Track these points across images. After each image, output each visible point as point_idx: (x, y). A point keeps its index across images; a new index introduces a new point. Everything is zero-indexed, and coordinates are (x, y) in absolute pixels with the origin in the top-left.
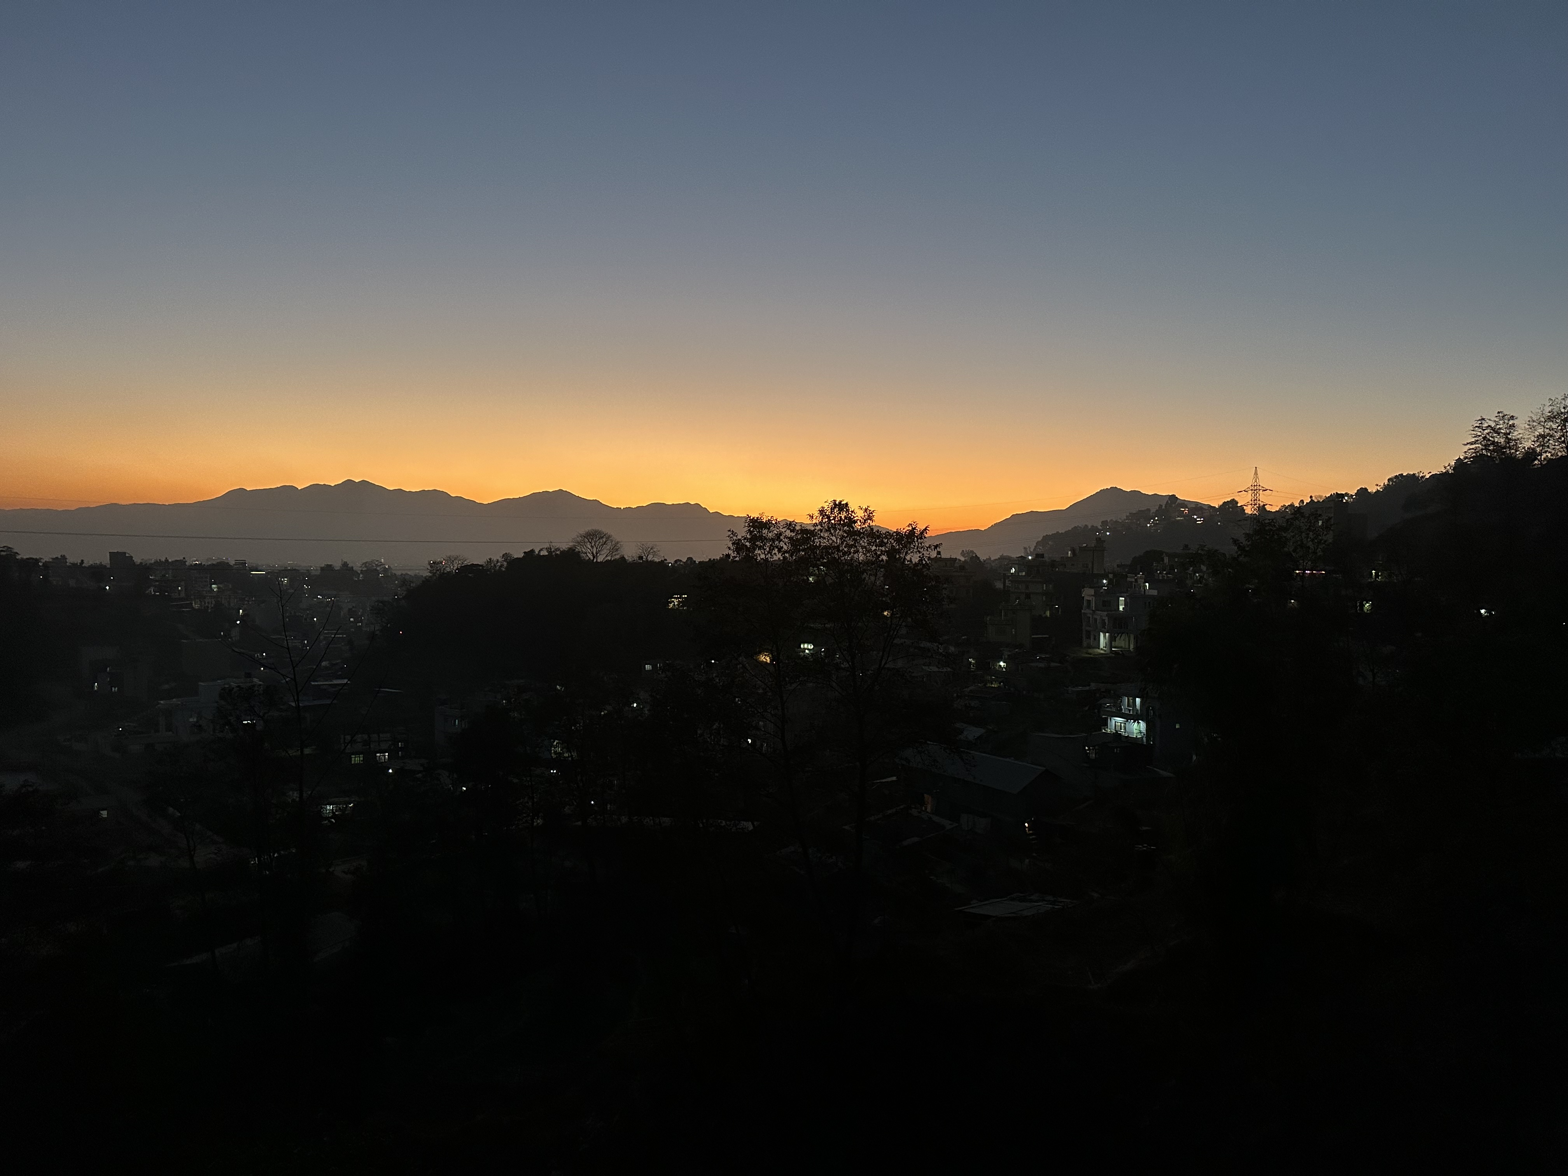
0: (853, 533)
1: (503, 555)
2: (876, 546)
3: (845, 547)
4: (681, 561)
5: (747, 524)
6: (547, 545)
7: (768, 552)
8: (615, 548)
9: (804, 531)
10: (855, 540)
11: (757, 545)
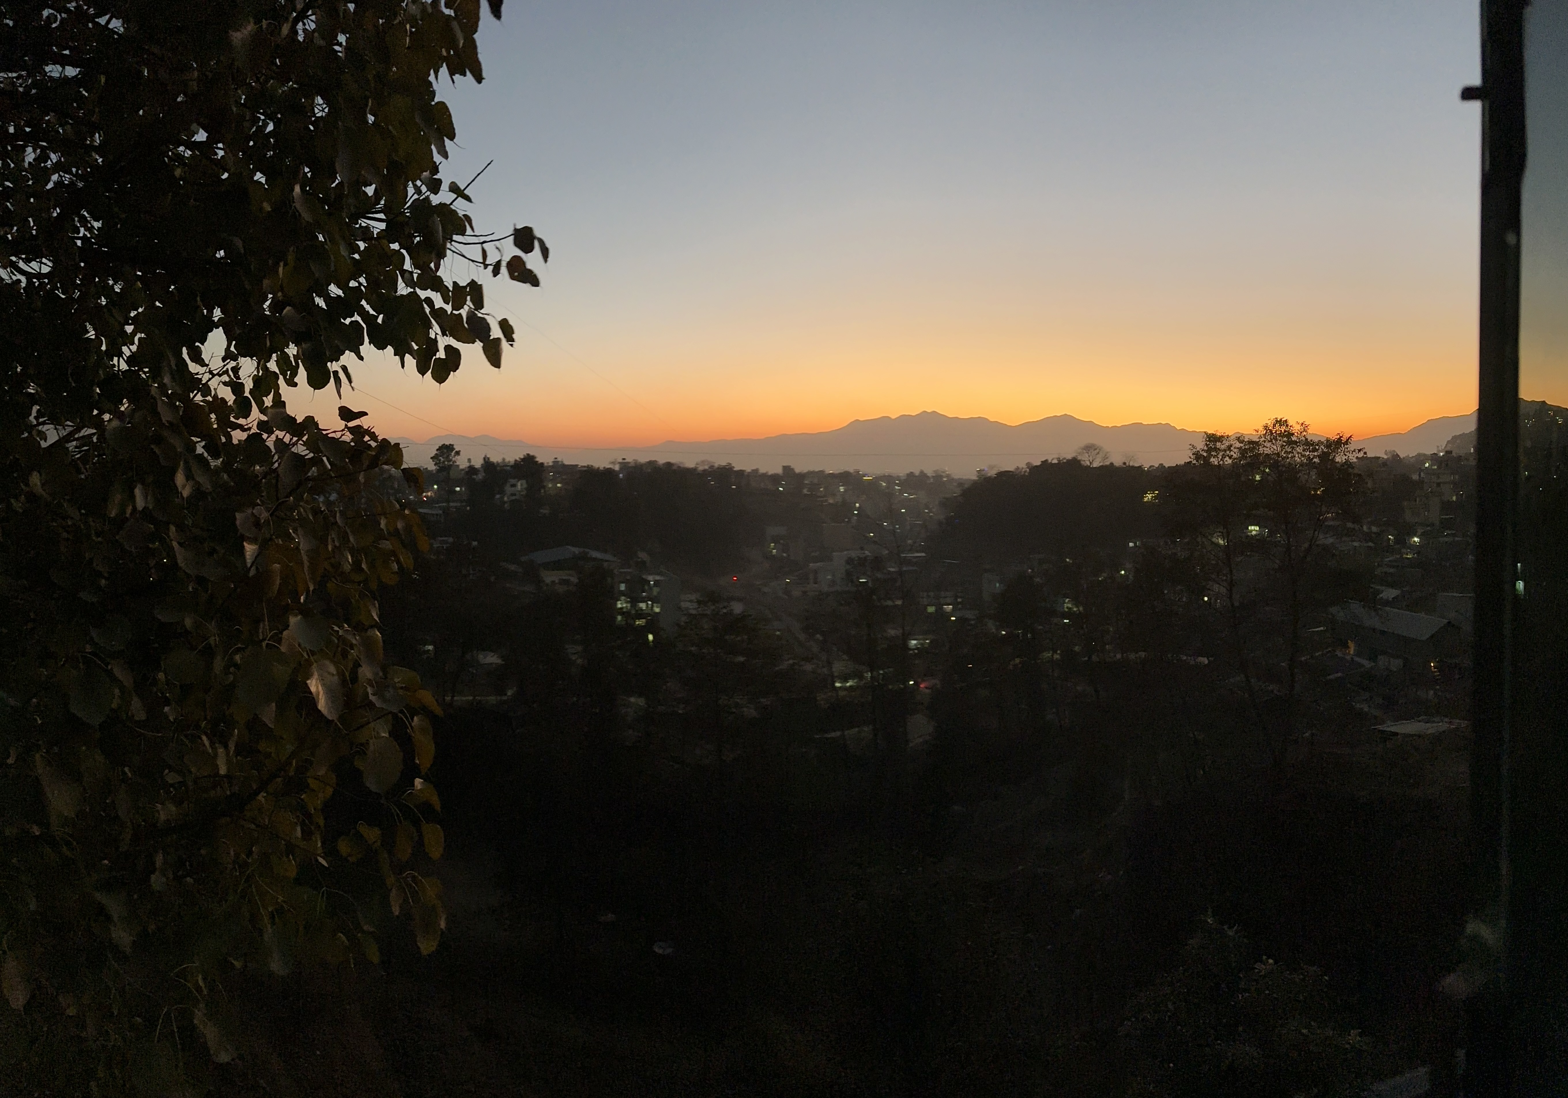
0: (1290, 443)
1: (1027, 464)
2: (1310, 452)
3: (1284, 453)
4: (1153, 466)
5: (1204, 440)
6: (1057, 456)
7: (1221, 460)
8: (1106, 458)
9: (1251, 442)
10: (1293, 448)
11: (1212, 455)
